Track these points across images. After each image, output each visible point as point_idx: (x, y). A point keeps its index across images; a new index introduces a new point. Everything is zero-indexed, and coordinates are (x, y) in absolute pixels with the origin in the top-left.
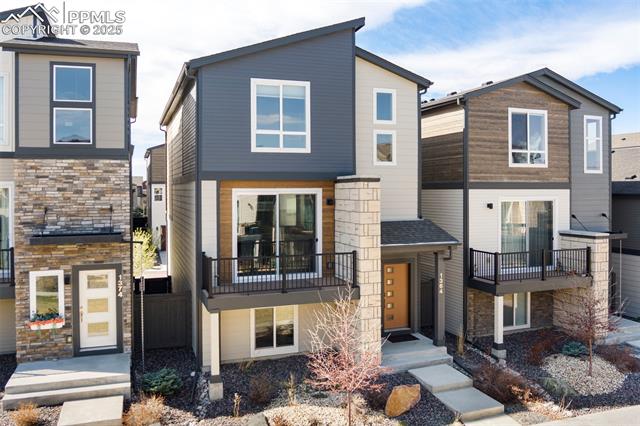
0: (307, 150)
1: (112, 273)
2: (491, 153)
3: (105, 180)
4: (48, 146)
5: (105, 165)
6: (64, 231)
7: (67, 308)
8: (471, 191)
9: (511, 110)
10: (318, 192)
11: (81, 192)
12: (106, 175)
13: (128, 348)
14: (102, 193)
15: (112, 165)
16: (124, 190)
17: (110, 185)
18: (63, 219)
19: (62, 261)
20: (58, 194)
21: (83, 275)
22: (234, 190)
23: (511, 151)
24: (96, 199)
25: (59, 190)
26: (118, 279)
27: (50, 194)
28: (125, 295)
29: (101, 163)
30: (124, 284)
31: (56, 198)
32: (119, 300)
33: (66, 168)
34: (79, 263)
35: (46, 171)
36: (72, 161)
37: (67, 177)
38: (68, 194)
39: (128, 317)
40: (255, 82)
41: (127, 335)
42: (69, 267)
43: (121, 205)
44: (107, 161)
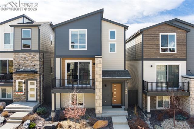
0: (86, 49)
1: (35, 81)
2: (153, 49)
3: (33, 58)
4: (20, 49)
5: (34, 54)
6: (24, 70)
7: (24, 90)
8: (144, 61)
9: (161, 34)
10: (91, 61)
11: (27, 61)
12: (34, 57)
13: (39, 101)
14: (33, 61)
15: (35, 54)
16: (38, 60)
17: (35, 59)
18: (24, 67)
19: (24, 78)
20: (23, 61)
21: (29, 82)
22: (66, 60)
23: (160, 48)
24: (31, 62)
25: (23, 60)
26: (36, 83)
27: (21, 61)
28: (38, 88)
29: (32, 53)
30: (38, 85)
31: (22, 62)
32: (37, 88)
33: (25, 55)
34: (27, 79)
35: (20, 55)
36: (26, 53)
37: (25, 57)
38: (25, 61)
39: (39, 93)
40: (70, 30)
41: (39, 98)
42: (25, 80)
43: (37, 64)
44: (34, 53)
